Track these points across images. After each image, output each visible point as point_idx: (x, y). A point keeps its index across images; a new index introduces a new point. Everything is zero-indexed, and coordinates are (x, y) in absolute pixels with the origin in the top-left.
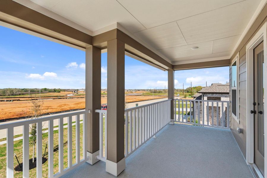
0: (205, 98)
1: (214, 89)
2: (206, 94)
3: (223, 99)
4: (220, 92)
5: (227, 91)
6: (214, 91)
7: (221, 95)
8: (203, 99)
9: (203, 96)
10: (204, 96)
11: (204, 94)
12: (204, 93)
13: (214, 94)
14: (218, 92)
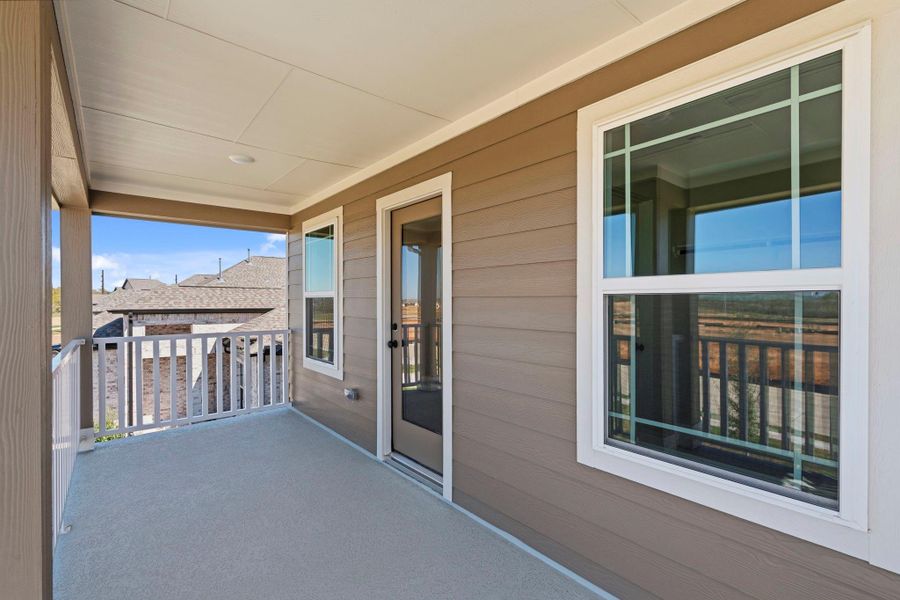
0: (139, 331)
1: (168, 296)
2: (140, 317)
3: (197, 329)
4: (191, 307)
5: (208, 305)
6: (171, 305)
7: (192, 316)
8: (130, 334)
9: (131, 322)
10: (134, 322)
11: (134, 318)
12: (135, 314)
13: (170, 316)
14: (184, 307)
